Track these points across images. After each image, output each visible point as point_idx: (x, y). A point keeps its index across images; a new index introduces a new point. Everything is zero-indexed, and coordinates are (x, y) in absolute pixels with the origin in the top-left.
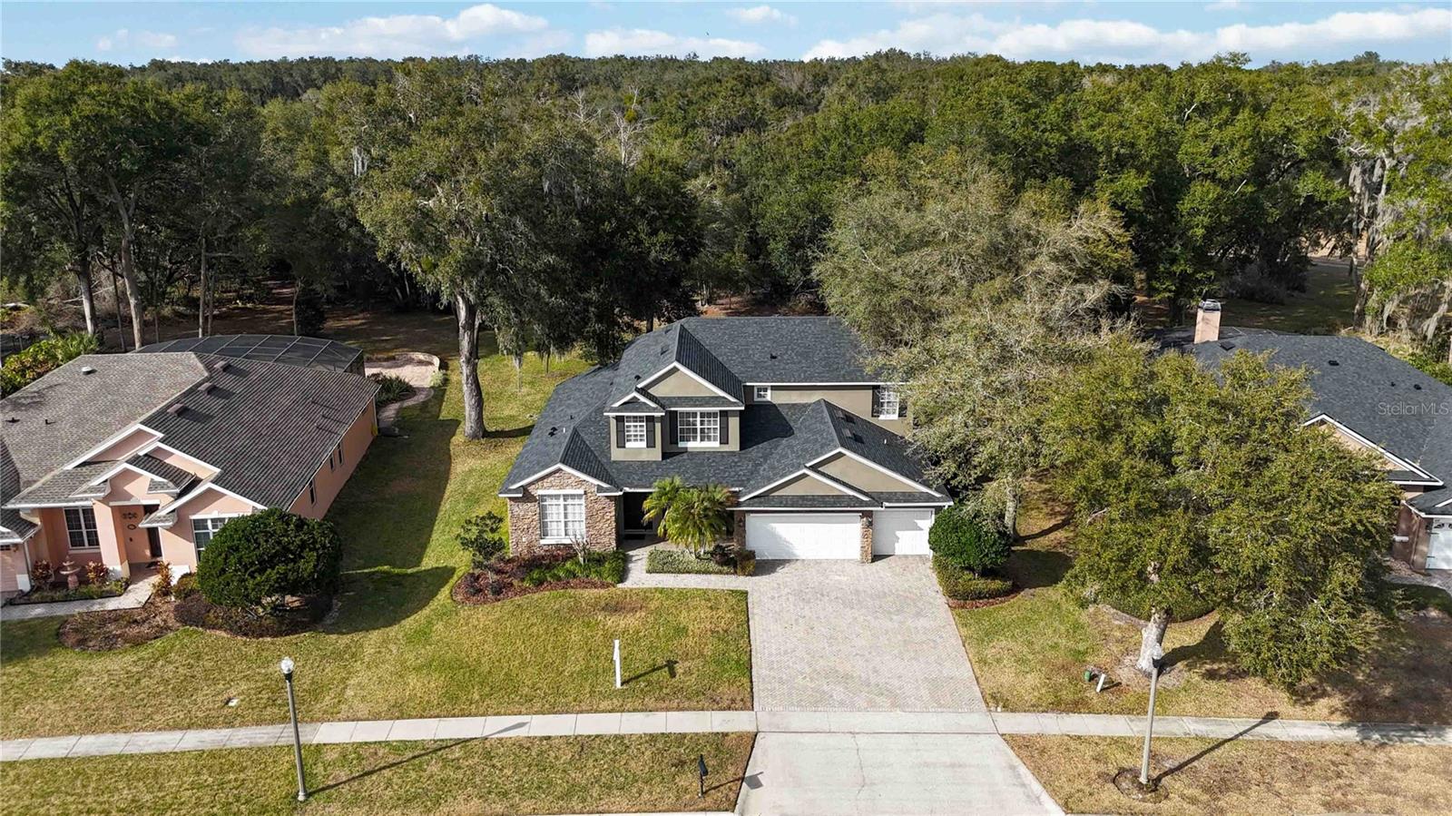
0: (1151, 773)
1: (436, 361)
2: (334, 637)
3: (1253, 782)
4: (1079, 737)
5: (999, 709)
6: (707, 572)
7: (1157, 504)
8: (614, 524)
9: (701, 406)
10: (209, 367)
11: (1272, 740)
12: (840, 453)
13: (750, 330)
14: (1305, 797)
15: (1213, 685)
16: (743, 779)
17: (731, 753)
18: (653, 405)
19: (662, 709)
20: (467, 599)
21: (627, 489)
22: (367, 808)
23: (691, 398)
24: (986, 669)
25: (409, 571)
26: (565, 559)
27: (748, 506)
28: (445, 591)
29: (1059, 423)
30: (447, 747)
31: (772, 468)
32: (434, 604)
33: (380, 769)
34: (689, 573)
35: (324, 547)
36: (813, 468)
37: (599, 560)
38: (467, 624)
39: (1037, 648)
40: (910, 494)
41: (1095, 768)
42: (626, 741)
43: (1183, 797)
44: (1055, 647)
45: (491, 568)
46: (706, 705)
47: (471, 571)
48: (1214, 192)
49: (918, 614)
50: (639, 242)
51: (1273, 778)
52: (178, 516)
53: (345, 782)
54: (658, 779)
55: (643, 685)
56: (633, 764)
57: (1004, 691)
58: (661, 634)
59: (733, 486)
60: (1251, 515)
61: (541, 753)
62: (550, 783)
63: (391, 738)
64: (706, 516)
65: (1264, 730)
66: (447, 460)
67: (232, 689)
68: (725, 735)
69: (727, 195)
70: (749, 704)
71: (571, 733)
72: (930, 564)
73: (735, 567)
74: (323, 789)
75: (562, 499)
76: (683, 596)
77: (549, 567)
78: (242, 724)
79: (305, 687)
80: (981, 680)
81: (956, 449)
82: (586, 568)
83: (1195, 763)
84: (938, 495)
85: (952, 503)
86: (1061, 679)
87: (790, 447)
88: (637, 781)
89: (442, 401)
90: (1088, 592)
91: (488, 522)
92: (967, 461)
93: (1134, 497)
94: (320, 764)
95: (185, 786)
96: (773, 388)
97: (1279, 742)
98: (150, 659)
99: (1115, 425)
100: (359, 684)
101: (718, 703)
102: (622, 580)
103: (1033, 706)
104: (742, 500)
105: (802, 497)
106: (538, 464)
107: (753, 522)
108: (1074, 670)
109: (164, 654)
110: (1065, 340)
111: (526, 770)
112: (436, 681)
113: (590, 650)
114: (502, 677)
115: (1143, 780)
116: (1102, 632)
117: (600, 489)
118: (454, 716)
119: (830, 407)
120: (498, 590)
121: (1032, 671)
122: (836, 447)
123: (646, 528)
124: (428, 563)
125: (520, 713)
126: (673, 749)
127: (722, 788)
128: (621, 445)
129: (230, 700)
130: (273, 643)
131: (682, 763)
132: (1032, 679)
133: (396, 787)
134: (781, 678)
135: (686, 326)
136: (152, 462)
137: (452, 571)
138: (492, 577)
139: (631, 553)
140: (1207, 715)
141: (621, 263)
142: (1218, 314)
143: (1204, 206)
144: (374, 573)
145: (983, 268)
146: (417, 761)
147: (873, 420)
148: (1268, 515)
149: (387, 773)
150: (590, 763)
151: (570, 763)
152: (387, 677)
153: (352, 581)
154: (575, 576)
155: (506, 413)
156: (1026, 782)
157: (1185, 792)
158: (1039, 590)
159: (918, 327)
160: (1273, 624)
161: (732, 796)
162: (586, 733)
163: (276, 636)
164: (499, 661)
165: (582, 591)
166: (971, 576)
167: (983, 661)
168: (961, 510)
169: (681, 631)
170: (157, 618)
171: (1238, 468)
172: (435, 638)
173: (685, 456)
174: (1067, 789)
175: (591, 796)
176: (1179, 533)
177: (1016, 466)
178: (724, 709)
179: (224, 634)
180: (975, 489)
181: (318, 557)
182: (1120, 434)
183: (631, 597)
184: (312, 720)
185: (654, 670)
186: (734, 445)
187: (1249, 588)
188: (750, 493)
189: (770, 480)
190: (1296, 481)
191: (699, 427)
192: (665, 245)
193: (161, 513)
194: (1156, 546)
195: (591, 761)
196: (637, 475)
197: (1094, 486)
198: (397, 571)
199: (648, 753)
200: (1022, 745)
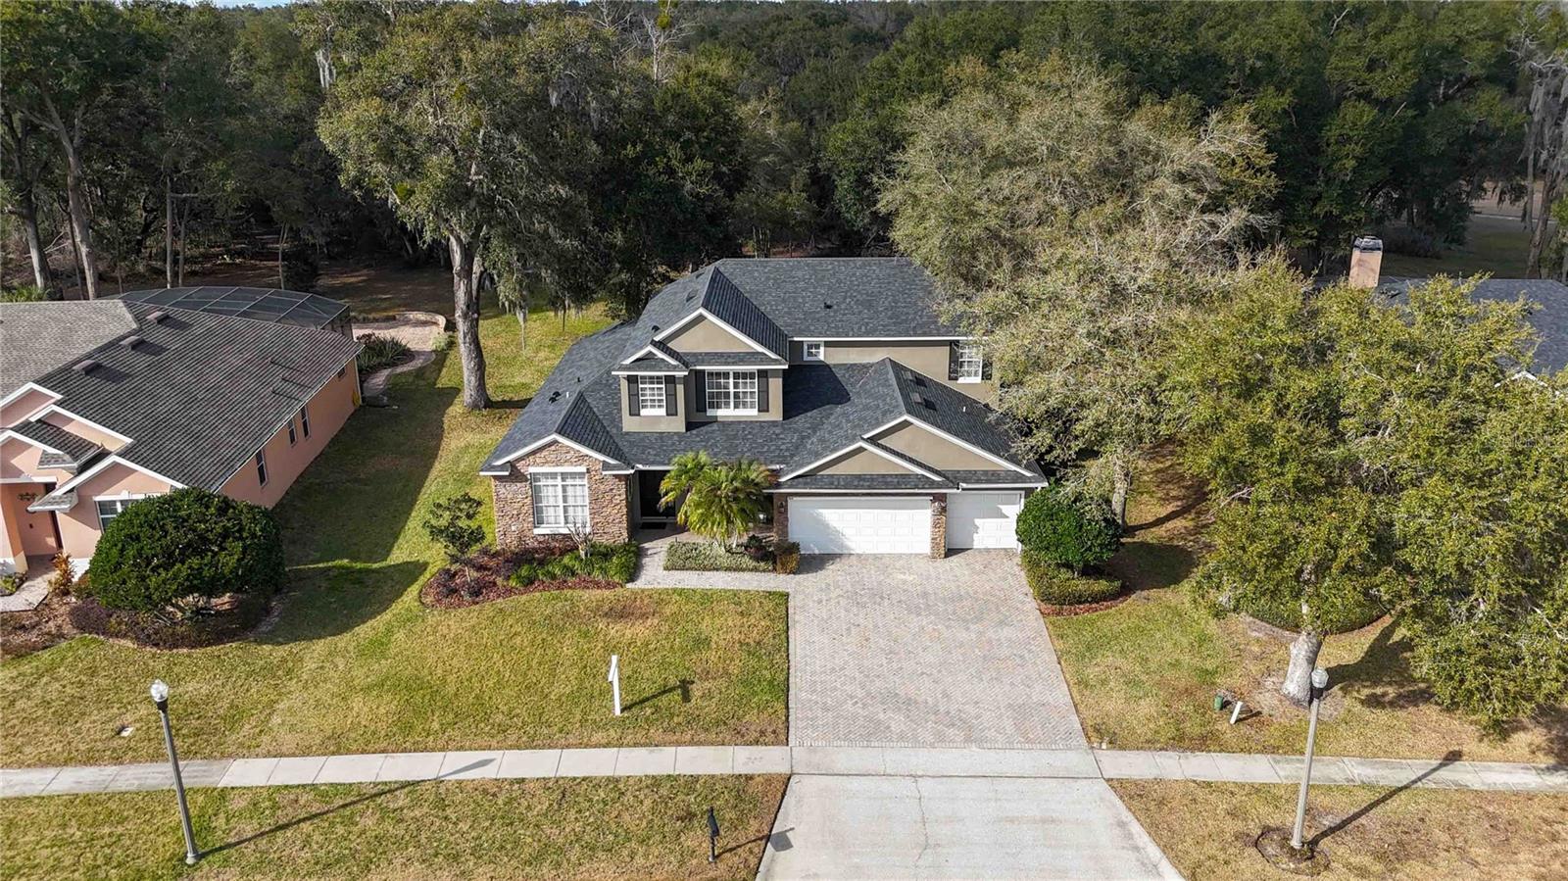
0: (1305, 833)
1: (442, 320)
2: (267, 648)
3: (1440, 846)
4: (1209, 784)
5: (1104, 746)
6: (738, 569)
7: (1323, 480)
8: (625, 510)
9: (734, 364)
10: (138, 318)
11: (1462, 789)
12: (906, 421)
13: (800, 274)
14: (1512, 867)
15: (1382, 716)
16: (768, 838)
17: (755, 802)
18: (673, 362)
19: (671, 744)
20: (439, 601)
21: (640, 467)
22: (274, 874)
23: (722, 355)
24: (1087, 693)
25: (375, 566)
26: (563, 553)
27: (789, 488)
28: (413, 590)
29: (1189, 376)
30: (390, 791)
31: (822, 440)
32: (397, 607)
33: (299, 821)
34: (717, 570)
35: (253, 535)
36: (873, 440)
37: (606, 554)
38: (435, 632)
39: (1153, 666)
40: (994, 473)
41: (1232, 826)
42: (621, 786)
43: (1348, 866)
44: (1176, 665)
45: (469, 563)
46: (728, 737)
47: (448, 567)
48: (1369, 113)
49: (1002, 623)
50: (671, 171)
51: (1466, 842)
52: (79, 496)
53: (249, 840)
54: (658, 838)
55: (649, 711)
56: (626, 817)
57: (1111, 722)
58: (676, 647)
59: (772, 463)
60: (1458, 494)
61: (509, 801)
62: (517, 843)
63: (320, 781)
64: (736, 499)
65: (1447, 774)
66: (438, 435)
67: (128, 715)
68: (749, 778)
69: (783, 123)
70: (783, 737)
71: (552, 775)
72: (1018, 560)
73: (775, 562)
74: (221, 848)
75: (559, 478)
76: (707, 598)
77: (542, 563)
78: (134, 760)
79: (221, 712)
80: (1081, 708)
81: (1052, 415)
82: (589, 563)
83: (1363, 820)
84: (1028, 474)
85: (1046, 484)
86: (1184, 706)
87: (844, 414)
88: (629, 840)
89: (443, 366)
90: (1223, 598)
91: (463, 506)
92: (1066, 430)
93: (1292, 471)
94: (222, 815)
95: (45, 843)
96: (828, 344)
97: (1473, 791)
98: (32, 674)
99: (1261, 379)
100: (290, 709)
101: (743, 736)
102: (632, 578)
103: (1148, 741)
104: (783, 480)
105: (859, 477)
106: (531, 434)
107: (795, 506)
108: (1201, 695)
109: (51, 669)
110: (1193, 278)
111: (487, 824)
112: (388, 705)
113: (585, 667)
114: (471, 700)
115: (1295, 843)
116: (1235, 647)
117: (606, 466)
118: (404, 751)
119: (897, 368)
120: (477, 591)
121: (1146, 695)
122: (901, 414)
123: (662, 514)
124: (398, 556)
125: (489, 748)
126: (681, 797)
127: (740, 850)
128: (634, 412)
129: (123, 728)
130: (189, 656)
131: (691, 816)
132: (1146, 707)
133: (315, 847)
134: (825, 704)
135: (722, 269)
136: (45, 430)
137: (424, 566)
138: (471, 574)
139: (646, 545)
140: (1375, 756)
141: (648, 197)
142: (1379, 255)
143: (1356, 132)
144: (329, 569)
145: (1090, 192)
146: (347, 812)
147: (950, 384)
148: (1483, 493)
149: (306, 827)
150: (572, 815)
151: (545, 815)
152: (327, 699)
153: (301, 577)
154: (573, 574)
155: (518, 380)
156: (1141, 845)
157: (1352, 860)
158: (1153, 593)
159: (1007, 265)
160: (1482, 641)
161: (753, 861)
162: (571, 775)
163: (193, 647)
164: (470, 680)
165: (581, 593)
166: (1069, 575)
167: (1083, 683)
168: (1058, 492)
169: (701, 643)
170: (51, 623)
171: (1439, 430)
172: (393, 651)
173: (715, 427)
174: (1195, 854)
175: (568, 860)
176: (1355, 518)
177: (1130, 435)
178: (751, 744)
179: (130, 644)
180: (1076, 466)
181: (245, 548)
182: (1269, 390)
183: (642, 600)
184: (223, 755)
185: (664, 692)
186: (776, 413)
187: (1449, 593)
188: (792, 471)
189: (818, 456)
190: (1520, 447)
191: (732, 390)
192: (703, 174)
193: (57, 493)
194: (1322, 536)
195: (573, 811)
196: (654, 449)
197: (1237, 456)
198: (359, 565)
199: (648, 802)
200: (1131, 792)
